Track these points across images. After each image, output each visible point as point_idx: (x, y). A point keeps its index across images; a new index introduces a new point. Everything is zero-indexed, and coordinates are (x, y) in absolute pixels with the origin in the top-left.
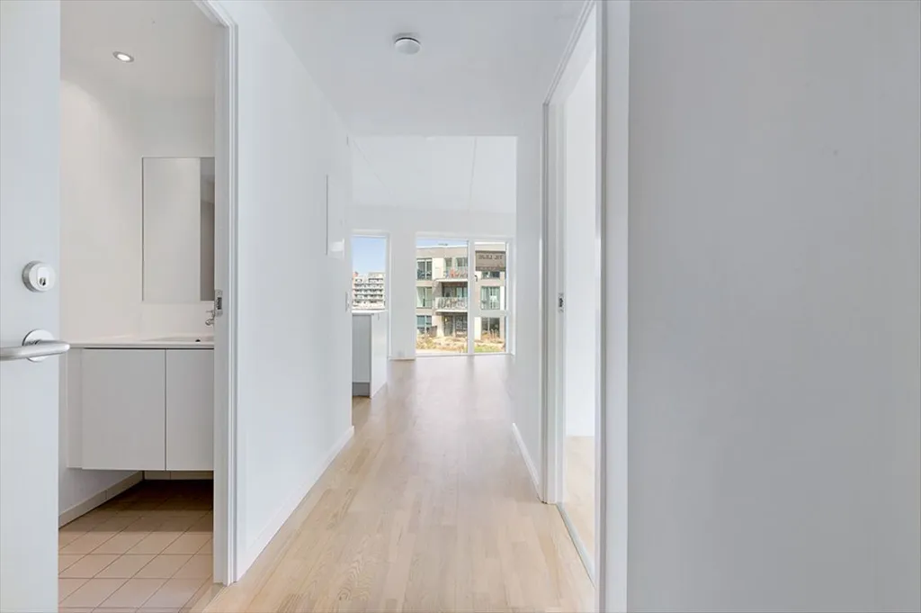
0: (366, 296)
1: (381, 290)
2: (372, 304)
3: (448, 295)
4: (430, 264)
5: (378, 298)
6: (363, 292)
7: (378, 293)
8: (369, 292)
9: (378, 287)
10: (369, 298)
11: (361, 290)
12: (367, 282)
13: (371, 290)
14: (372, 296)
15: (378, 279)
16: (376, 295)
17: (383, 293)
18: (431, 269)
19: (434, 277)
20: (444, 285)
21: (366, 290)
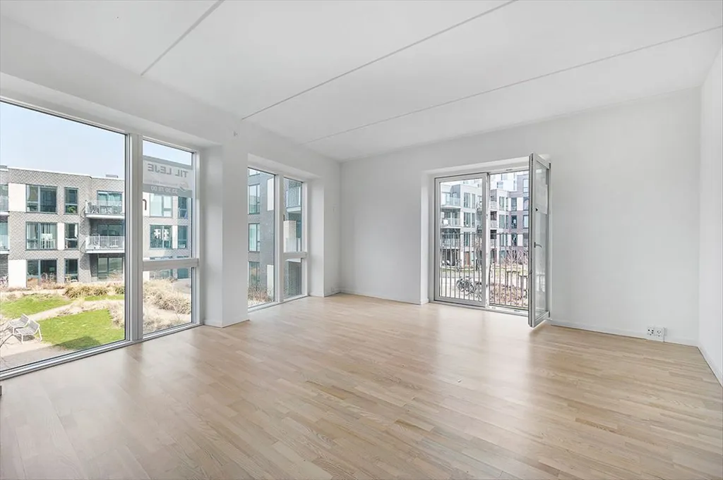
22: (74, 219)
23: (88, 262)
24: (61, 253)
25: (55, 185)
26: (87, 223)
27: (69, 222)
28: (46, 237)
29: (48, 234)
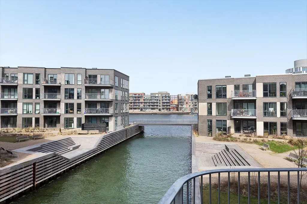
0: (149, 106)
1: (157, 103)
2: (153, 110)
3: (237, 108)
4: (225, 89)
5: (155, 107)
6: (148, 104)
7: (156, 104)
8: (151, 104)
9: (156, 101)
10: (151, 107)
11: (147, 103)
12: (150, 99)
13: (152, 103)
14: (152, 106)
15: (156, 97)
16: (154, 105)
17: (158, 104)
18: (226, 92)
19: (228, 97)
20: (235, 101)
21: (149, 103)
22: (285, 100)
23: (292, 124)
24: (278, 119)
25: (275, 82)
26: (291, 102)
27: (282, 101)
28: (271, 110)
29: (272, 108)
